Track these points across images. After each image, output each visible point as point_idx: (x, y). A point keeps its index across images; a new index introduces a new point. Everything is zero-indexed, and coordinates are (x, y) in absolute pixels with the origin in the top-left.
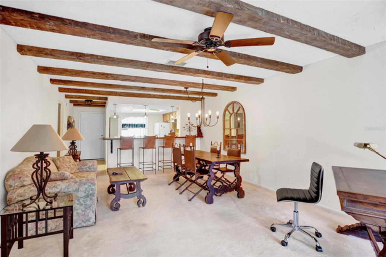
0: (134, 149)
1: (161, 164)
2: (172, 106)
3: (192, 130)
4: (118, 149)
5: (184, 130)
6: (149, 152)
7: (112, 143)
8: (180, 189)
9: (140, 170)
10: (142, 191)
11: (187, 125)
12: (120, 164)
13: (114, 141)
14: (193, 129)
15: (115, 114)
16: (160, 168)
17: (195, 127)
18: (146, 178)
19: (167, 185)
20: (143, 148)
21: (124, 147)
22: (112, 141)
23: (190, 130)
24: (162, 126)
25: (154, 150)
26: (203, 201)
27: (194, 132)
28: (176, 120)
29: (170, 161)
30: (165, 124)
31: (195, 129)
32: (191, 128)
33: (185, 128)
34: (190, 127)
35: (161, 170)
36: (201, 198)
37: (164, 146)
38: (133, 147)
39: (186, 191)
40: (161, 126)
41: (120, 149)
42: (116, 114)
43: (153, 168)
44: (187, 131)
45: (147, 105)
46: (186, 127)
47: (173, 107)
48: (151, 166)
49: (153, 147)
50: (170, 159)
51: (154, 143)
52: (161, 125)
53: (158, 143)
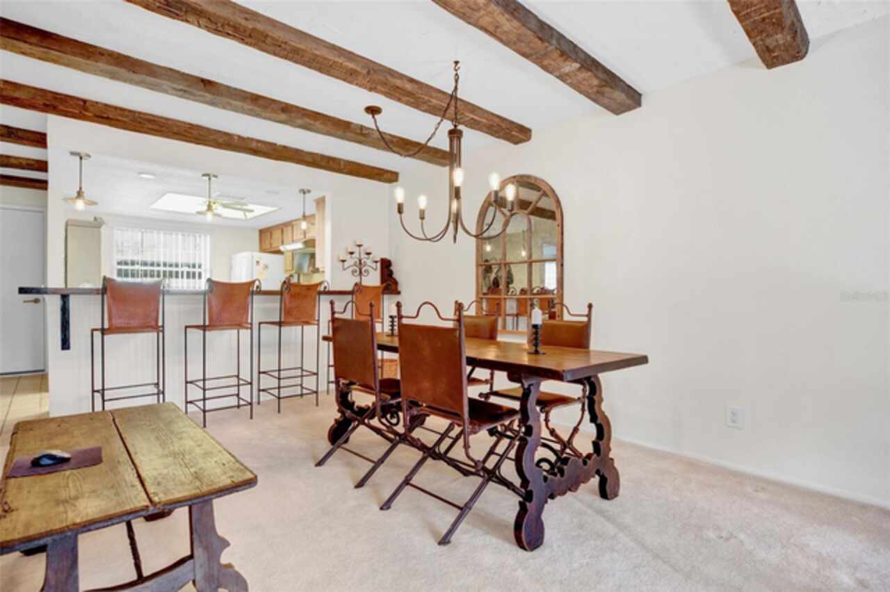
0: (163, 332)
1: (268, 382)
2: (306, 188)
3: (367, 271)
4: (93, 330)
5: (344, 269)
6: (223, 340)
7: (65, 311)
8: (370, 481)
9: (191, 408)
10: (225, 544)
11: (352, 253)
12: (103, 390)
13: (73, 302)
14: (370, 269)
15: (80, 194)
16: (264, 397)
17: (376, 262)
18: (249, 476)
19: (312, 464)
20: (204, 328)
21: (118, 322)
22: (65, 298)
23: (361, 272)
24: (258, 262)
25: (245, 333)
26: (506, 539)
27: (373, 279)
28: (310, 243)
29: (299, 372)
30: (267, 258)
31: (376, 270)
32: (365, 264)
33: (346, 264)
34: (360, 261)
35: (268, 403)
36: (491, 525)
37: (283, 320)
38: (160, 323)
39: (408, 490)
40: (255, 263)
41: (103, 331)
42: (86, 194)
43: (239, 398)
44: (354, 272)
45: (215, 176)
46: (351, 261)
47: (307, 195)
48: (234, 390)
49: (239, 324)
50: (300, 366)
51: (244, 309)
52: (256, 259)
53: (261, 309)
